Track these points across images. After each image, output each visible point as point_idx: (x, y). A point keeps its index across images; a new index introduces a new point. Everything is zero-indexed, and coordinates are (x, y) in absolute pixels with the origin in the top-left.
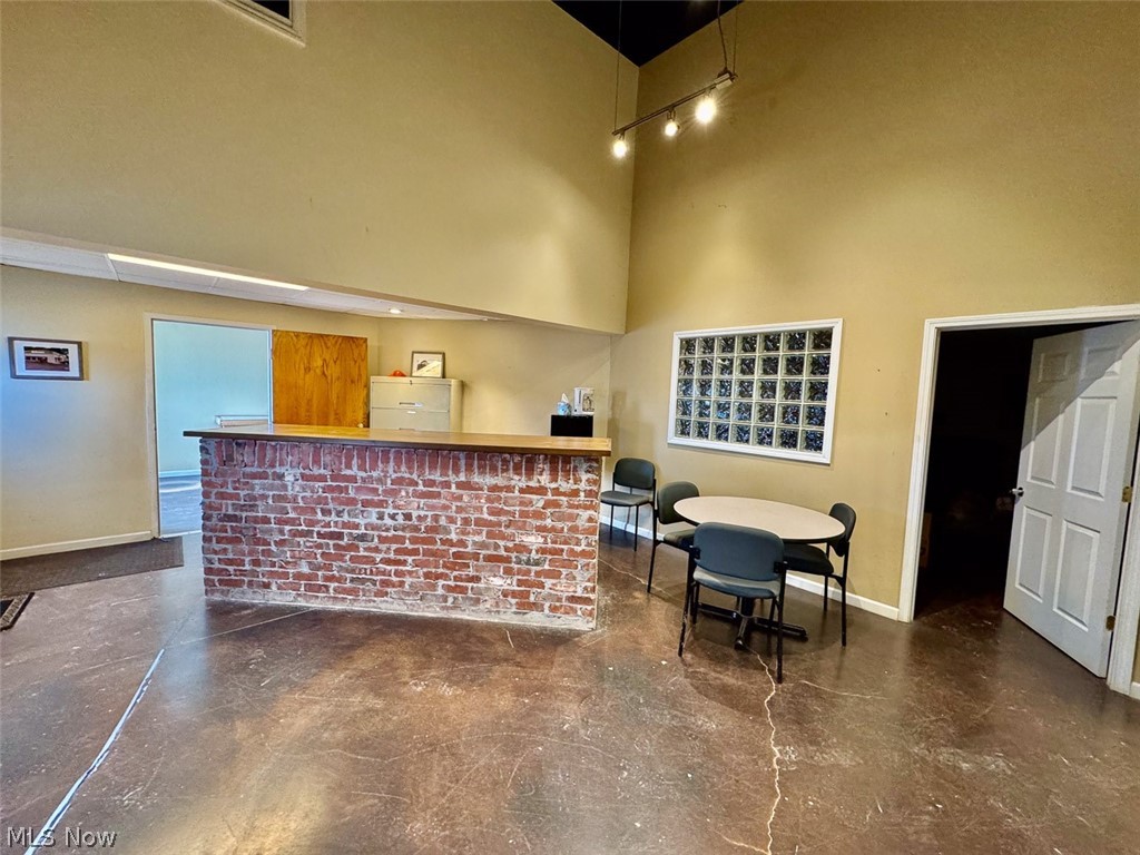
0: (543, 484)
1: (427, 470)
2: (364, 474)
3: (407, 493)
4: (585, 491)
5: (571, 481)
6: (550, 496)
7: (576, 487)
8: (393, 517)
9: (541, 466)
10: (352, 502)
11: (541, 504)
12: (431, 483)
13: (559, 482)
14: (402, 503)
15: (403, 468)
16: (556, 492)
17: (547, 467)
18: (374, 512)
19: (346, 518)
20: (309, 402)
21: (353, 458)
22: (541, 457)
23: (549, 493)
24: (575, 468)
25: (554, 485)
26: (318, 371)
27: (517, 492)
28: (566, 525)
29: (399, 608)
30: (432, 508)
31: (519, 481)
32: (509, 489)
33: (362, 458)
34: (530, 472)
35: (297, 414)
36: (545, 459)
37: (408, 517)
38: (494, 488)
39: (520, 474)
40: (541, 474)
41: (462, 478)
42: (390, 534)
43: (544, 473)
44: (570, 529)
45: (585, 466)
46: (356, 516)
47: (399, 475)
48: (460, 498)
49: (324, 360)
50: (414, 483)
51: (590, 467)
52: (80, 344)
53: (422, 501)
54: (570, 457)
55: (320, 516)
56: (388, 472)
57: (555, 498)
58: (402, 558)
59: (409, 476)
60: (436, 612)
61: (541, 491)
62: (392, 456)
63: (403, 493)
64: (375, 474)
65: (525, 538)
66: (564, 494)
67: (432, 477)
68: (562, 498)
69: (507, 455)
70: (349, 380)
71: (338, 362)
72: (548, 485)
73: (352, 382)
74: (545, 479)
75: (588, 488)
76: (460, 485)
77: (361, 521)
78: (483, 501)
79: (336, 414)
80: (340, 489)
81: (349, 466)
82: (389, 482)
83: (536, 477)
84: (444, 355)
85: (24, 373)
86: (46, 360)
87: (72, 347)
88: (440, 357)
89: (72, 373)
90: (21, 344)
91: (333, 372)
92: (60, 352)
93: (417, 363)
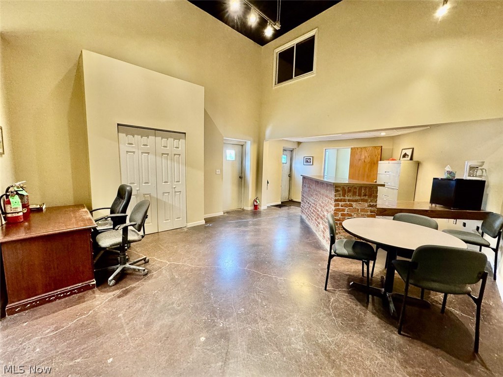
20: (359, 171)
26: (363, 160)
35: (355, 175)
49: (365, 156)
70: (372, 164)
71: (370, 156)
73: (374, 164)
79: (367, 176)
84: (413, 149)
85: (305, 164)
86: (308, 161)
87: (312, 158)
88: (411, 150)
89: (311, 164)
90: (305, 158)
91: (368, 160)
92: (310, 159)
93: (403, 154)
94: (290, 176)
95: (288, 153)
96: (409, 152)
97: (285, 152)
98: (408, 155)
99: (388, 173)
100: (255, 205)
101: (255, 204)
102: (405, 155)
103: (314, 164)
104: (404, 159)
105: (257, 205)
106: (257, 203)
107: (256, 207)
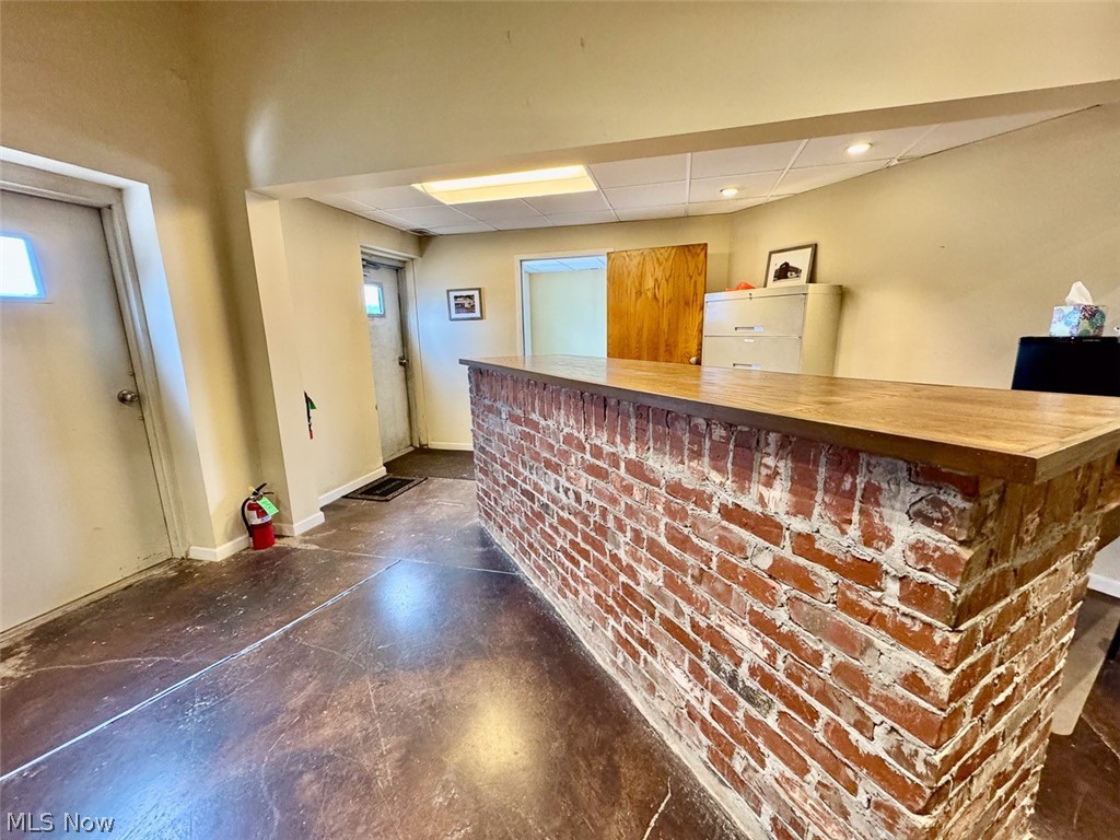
0: (771, 510)
1: (594, 429)
2: (544, 422)
3: (577, 461)
4: (903, 579)
5: (854, 531)
6: (786, 551)
7: (867, 553)
8: (566, 492)
9: (770, 461)
11: (765, 562)
13: (815, 522)
14: (573, 475)
16: (805, 545)
17: (785, 467)
18: (552, 478)
19: (535, 477)
20: (640, 330)
22: (773, 437)
23: (787, 543)
24: (872, 494)
25: (799, 525)
26: (650, 294)
27: (715, 510)
28: (832, 655)
30: (600, 494)
31: (721, 487)
32: (702, 500)
34: (743, 473)
35: (628, 345)
36: (782, 446)
37: (578, 498)
38: (676, 489)
39: (721, 470)
40: (769, 484)
41: (632, 453)
42: (565, 516)
43: (777, 483)
44: (840, 670)
45: (909, 493)
46: (541, 478)
48: (630, 490)
49: (656, 280)
50: (582, 447)
51: (936, 504)
52: (479, 290)
53: (590, 479)
54: (855, 453)
55: (520, 466)
56: (560, 423)
57: (802, 561)
59: (577, 434)
60: (604, 660)
61: (766, 527)
63: (573, 460)
65: (726, 623)
66: (829, 561)
67: (599, 442)
68: (819, 569)
69: (701, 422)
70: (682, 303)
71: (671, 280)
72: (784, 519)
73: (687, 304)
74: (777, 500)
75: (920, 576)
76: (630, 467)
77: (544, 486)
78: (659, 508)
79: (667, 345)
80: (531, 439)
83: (756, 488)
84: (815, 247)
85: (454, 316)
86: (465, 304)
87: (476, 293)
88: (809, 251)
89: (477, 314)
90: (452, 294)
91: (665, 293)
92: (471, 297)
93: (774, 267)
94: (405, 363)
95: (387, 278)
96: (801, 260)
97: (372, 271)
98: (797, 271)
99: (751, 333)
100: (252, 530)
101: (256, 521)
102: (784, 272)
103: (487, 313)
104: (783, 283)
105: (267, 525)
106: (262, 513)
107: (262, 535)
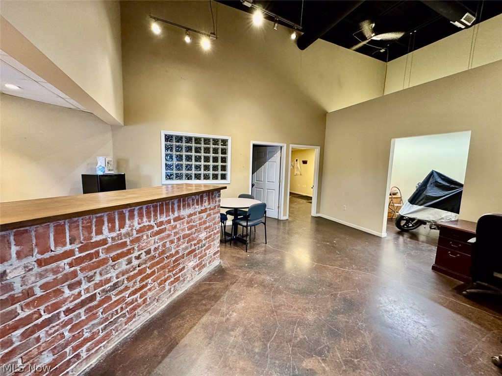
0: (206, 207)
1: (159, 216)
2: (114, 234)
3: (147, 236)
4: (217, 206)
5: (214, 203)
8: (138, 258)
9: (205, 198)
10: (104, 262)
12: (161, 223)
13: (211, 204)
14: (145, 244)
15: (145, 219)
16: (210, 209)
17: (207, 198)
18: (123, 261)
19: (98, 279)
21: (103, 224)
23: (208, 211)
24: (215, 197)
25: (209, 206)
27: (198, 214)
28: (212, 223)
29: (145, 318)
30: (161, 239)
31: (199, 208)
32: (195, 213)
33: (111, 221)
34: (202, 202)
36: (206, 195)
37: (148, 252)
38: (189, 216)
39: (198, 205)
41: (176, 215)
42: (136, 271)
43: (206, 202)
45: (218, 194)
46: (107, 273)
47: (142, 225)
48: (175, 227)
50: (151, 227)
53: (157, 237)
54: (213, 192)
55: (67, 293)
56: (133, 226)
57: (210, 212)
58: (144, 283)
59: (148, 223)
60: (166, 303)
61: (205, 210)
62: (136, 213)
63: (145, 237)
64: (123, 231)
65: (200, 236)
66: (212, 209)
67: (161, 220)
68: (212, 211)
69: (193, 197)
74: (206, 205)
76: (176, 220)
77: (113, 274)
78: (185, 224)
80: (90, 257)
81: (99, 232)
82: (135, 232)
83: (204, 205)
